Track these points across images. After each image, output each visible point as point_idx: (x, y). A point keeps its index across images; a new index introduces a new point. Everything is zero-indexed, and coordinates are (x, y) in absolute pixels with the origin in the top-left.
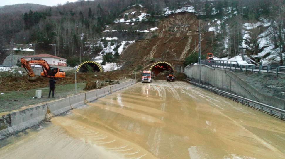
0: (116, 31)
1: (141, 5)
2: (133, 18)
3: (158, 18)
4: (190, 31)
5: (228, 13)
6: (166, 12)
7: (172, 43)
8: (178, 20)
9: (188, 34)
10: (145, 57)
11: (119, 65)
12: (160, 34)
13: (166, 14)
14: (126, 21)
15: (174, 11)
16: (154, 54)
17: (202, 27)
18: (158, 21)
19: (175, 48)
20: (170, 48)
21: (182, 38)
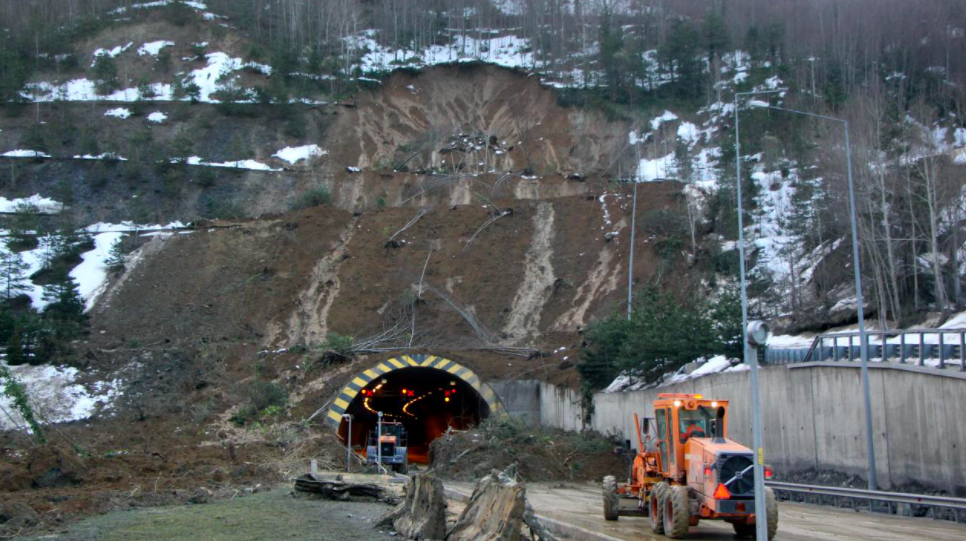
0: (42, 154)
1: (202, 6)
2: (154, 81)
3: (323, 87)
4: (528, 173)
5: (732, 84)
6: (364, 59)
7: (437, 244)
8: (440, 106)
9: (519, 195)
10: (273, 330)
11: (99, 384)
12: (346, 185)
13: (365, 69)
14: (111, 98)
15: (410, 54)
16: (326, 309)
17: (597, 157)
18: (319, 108)
19: (459, 271)
20: (429, 273)
21: (497, 213)
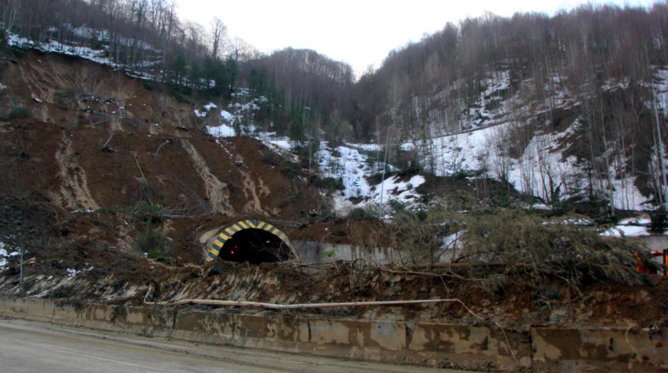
8: (59, 76)
12: (36, 109)
19: (160, 172)
20: (144, 172)
21: (164, 141)
